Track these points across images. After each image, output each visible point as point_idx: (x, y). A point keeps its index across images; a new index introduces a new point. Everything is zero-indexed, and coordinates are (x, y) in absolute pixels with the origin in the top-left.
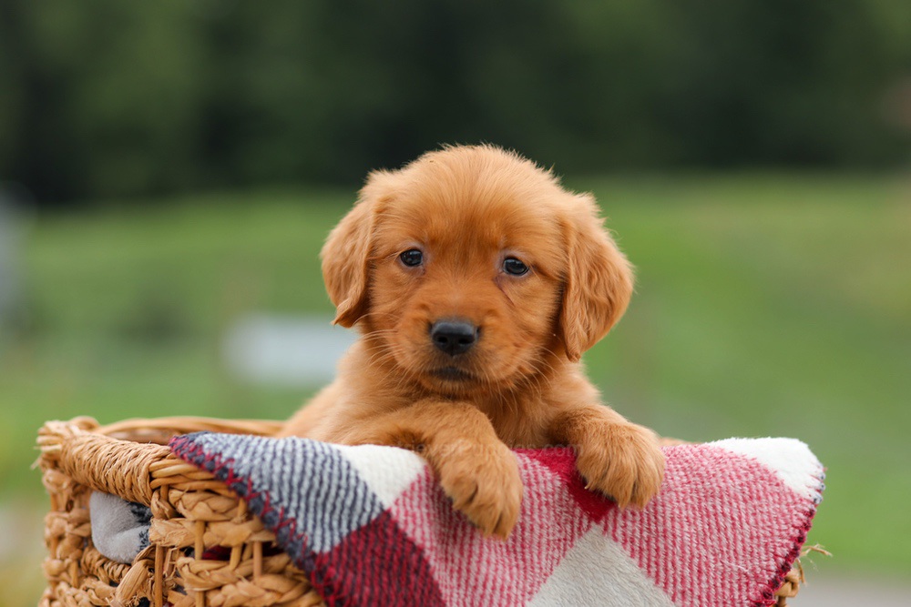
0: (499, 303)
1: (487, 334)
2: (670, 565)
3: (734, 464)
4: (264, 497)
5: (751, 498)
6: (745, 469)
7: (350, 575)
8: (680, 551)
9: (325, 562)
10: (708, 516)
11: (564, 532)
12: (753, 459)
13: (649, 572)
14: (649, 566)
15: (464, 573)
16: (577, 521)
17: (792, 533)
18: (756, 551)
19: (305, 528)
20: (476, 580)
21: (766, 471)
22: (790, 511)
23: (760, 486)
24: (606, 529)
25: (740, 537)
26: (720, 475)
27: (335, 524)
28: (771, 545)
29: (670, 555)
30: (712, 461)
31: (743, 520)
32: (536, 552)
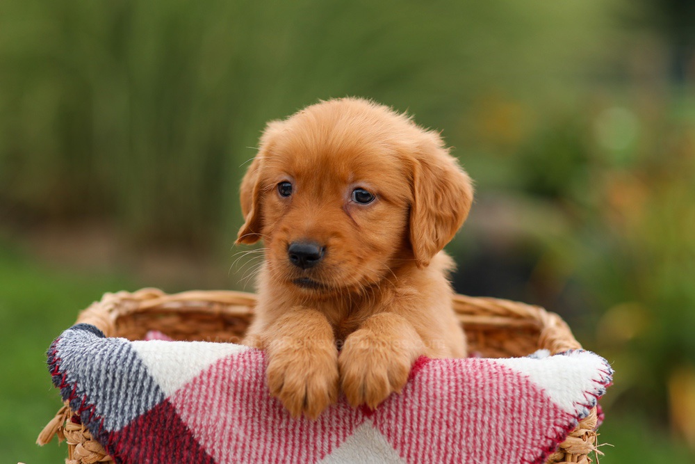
0: (345, 226)
1: (331, 252)
2: (427, 457)
3: (505, 380)
4: (72, 388)
5: (512, 411)
6: (513, 385)
7: (135, 449)
8: (436, 447)
9: (115, 439)
10: (469, 421)
11: (342, 423)
12: (526, 377)
13: (408, 461)
14: (409, 456)
15: (247, 449)
16: (354, 414)
17: (543, 443)
18: (507, 454)
19: (102, 413)
20: (257, 454)
21: (534, 390)
22: (548, 424)
23: (523, 402)
24: (375, 423)
25: (493, 442)
26: (487, 388)
27: (127, 408)
28: (521, 451)
29: (428, 449)
30: (487, 374)
31: (500, 429)
32: (312, 433)
